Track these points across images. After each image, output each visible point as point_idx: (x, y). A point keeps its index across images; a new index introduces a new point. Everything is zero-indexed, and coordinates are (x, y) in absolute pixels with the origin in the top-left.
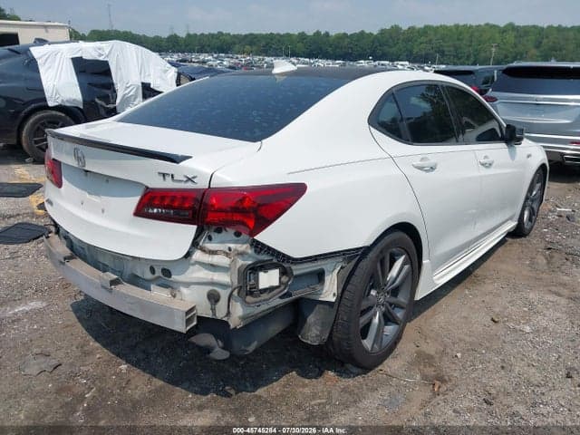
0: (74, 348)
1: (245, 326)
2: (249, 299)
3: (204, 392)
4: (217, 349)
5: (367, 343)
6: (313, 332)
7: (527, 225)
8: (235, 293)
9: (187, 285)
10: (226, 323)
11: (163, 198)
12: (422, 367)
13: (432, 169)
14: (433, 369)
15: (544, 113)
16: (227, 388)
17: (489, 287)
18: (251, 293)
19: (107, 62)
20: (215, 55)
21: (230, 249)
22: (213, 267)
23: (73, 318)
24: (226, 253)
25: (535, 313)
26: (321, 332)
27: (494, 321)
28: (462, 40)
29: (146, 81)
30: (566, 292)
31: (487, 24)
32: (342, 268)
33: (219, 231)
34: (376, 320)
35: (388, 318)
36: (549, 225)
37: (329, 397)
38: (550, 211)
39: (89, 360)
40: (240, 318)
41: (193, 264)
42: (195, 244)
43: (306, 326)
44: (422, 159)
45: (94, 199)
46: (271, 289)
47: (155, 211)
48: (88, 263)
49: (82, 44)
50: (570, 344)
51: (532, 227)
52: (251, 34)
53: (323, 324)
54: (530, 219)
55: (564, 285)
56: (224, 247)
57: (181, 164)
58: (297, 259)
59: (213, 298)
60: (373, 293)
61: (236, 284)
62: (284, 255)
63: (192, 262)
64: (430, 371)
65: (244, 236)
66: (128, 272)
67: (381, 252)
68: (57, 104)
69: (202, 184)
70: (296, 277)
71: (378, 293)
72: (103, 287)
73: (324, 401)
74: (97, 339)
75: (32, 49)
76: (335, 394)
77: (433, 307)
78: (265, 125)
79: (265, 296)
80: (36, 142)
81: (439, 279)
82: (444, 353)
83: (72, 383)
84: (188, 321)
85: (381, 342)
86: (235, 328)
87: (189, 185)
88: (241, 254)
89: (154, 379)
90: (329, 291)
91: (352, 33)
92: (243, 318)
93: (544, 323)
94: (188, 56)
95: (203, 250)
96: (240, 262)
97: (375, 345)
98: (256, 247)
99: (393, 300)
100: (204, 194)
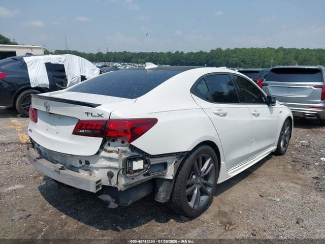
0: (38, 207)
1: (126, 190)
2: (128, 175)
3: (106, 228)
4: (112, 203)
5: (191, 204)
6: (162, 196)
7: (283, 149)
8: (121, 172)
9: (97, 169)
10: (116, 188)
11: (87, 125)
12: (221, 218)
13: (225, 115)
14: (227, 219)
15: (293, 92)
16: (118, 227)
17: (260, 180)
18: (129, 172)
19: (63, 65)
20: (122, 64)
21: (119, 150)
22: (110, 159)
23: (39, 193)
24: (117, 152)
25: (283, 192)
26: (166, 195)
27: (261, 196)
28: (255, 56)
29: (83, 75)
30: (301, 182)
31: (268, 48)
32: (176, 162)
33: (114, 141)
34: (196, 192)
35: (202, 192)
36: (296, 149)
37: (171, 231)
38: (297, 142)
39: (46, 213)
40: (123, 185)
41: (100, 158)
42: (102, 147)
43: (159, 193)
44: (219, 110)
45: (53, 127)
46: (139, 170)
47: (83, 131)
48: (48, 160)
49: (50, 56)
50: (300, 207)
51: (286, 150)
52: (142, 53)
53: (167, 192)
54: (284, 146)
55: (300, 179)
56: (116, 149)
57: (96, 108)
58: (153, 156)
59: (110, 175)
60: (194, 177)
61: (121, 167)
62: (146, 153)
63: (100, 156)
64: (225, 220)
65: (126, 143)
66: (68, 164)
67: (197, 155)
68: (35, 86)
69: (106, 117)
70: (152, 165)
71: (196, 177)
72: (55, 171)
73: (168, 233)
74: (50, 203)
75: (24, 58)
76: (174, 230)
77: (229, 190)
78: (139, 91)
79: (136, 174)
80: (23, 106)
81: (231, 173)
82: (233, 211)
83: (36, 224)
84: (97, 187)
85: (199, 204)
86: (121, 191)
87: (100, 118)
88: (124, 152)
89: (79, 222)
90: (170, 174)
91: (196, 52)
92: (125, 186)
93: (287, 197)
94: (107, 64)
95: (106, 151)
96: (124, 156)
97: (195, 206)
98: (132, 148)
99: (205, 182)
100: (107, 122)
